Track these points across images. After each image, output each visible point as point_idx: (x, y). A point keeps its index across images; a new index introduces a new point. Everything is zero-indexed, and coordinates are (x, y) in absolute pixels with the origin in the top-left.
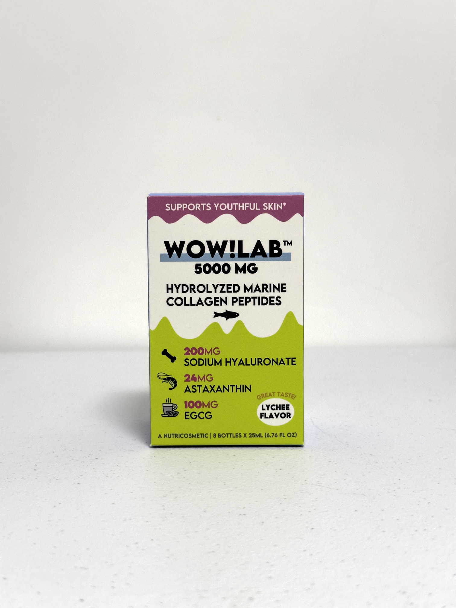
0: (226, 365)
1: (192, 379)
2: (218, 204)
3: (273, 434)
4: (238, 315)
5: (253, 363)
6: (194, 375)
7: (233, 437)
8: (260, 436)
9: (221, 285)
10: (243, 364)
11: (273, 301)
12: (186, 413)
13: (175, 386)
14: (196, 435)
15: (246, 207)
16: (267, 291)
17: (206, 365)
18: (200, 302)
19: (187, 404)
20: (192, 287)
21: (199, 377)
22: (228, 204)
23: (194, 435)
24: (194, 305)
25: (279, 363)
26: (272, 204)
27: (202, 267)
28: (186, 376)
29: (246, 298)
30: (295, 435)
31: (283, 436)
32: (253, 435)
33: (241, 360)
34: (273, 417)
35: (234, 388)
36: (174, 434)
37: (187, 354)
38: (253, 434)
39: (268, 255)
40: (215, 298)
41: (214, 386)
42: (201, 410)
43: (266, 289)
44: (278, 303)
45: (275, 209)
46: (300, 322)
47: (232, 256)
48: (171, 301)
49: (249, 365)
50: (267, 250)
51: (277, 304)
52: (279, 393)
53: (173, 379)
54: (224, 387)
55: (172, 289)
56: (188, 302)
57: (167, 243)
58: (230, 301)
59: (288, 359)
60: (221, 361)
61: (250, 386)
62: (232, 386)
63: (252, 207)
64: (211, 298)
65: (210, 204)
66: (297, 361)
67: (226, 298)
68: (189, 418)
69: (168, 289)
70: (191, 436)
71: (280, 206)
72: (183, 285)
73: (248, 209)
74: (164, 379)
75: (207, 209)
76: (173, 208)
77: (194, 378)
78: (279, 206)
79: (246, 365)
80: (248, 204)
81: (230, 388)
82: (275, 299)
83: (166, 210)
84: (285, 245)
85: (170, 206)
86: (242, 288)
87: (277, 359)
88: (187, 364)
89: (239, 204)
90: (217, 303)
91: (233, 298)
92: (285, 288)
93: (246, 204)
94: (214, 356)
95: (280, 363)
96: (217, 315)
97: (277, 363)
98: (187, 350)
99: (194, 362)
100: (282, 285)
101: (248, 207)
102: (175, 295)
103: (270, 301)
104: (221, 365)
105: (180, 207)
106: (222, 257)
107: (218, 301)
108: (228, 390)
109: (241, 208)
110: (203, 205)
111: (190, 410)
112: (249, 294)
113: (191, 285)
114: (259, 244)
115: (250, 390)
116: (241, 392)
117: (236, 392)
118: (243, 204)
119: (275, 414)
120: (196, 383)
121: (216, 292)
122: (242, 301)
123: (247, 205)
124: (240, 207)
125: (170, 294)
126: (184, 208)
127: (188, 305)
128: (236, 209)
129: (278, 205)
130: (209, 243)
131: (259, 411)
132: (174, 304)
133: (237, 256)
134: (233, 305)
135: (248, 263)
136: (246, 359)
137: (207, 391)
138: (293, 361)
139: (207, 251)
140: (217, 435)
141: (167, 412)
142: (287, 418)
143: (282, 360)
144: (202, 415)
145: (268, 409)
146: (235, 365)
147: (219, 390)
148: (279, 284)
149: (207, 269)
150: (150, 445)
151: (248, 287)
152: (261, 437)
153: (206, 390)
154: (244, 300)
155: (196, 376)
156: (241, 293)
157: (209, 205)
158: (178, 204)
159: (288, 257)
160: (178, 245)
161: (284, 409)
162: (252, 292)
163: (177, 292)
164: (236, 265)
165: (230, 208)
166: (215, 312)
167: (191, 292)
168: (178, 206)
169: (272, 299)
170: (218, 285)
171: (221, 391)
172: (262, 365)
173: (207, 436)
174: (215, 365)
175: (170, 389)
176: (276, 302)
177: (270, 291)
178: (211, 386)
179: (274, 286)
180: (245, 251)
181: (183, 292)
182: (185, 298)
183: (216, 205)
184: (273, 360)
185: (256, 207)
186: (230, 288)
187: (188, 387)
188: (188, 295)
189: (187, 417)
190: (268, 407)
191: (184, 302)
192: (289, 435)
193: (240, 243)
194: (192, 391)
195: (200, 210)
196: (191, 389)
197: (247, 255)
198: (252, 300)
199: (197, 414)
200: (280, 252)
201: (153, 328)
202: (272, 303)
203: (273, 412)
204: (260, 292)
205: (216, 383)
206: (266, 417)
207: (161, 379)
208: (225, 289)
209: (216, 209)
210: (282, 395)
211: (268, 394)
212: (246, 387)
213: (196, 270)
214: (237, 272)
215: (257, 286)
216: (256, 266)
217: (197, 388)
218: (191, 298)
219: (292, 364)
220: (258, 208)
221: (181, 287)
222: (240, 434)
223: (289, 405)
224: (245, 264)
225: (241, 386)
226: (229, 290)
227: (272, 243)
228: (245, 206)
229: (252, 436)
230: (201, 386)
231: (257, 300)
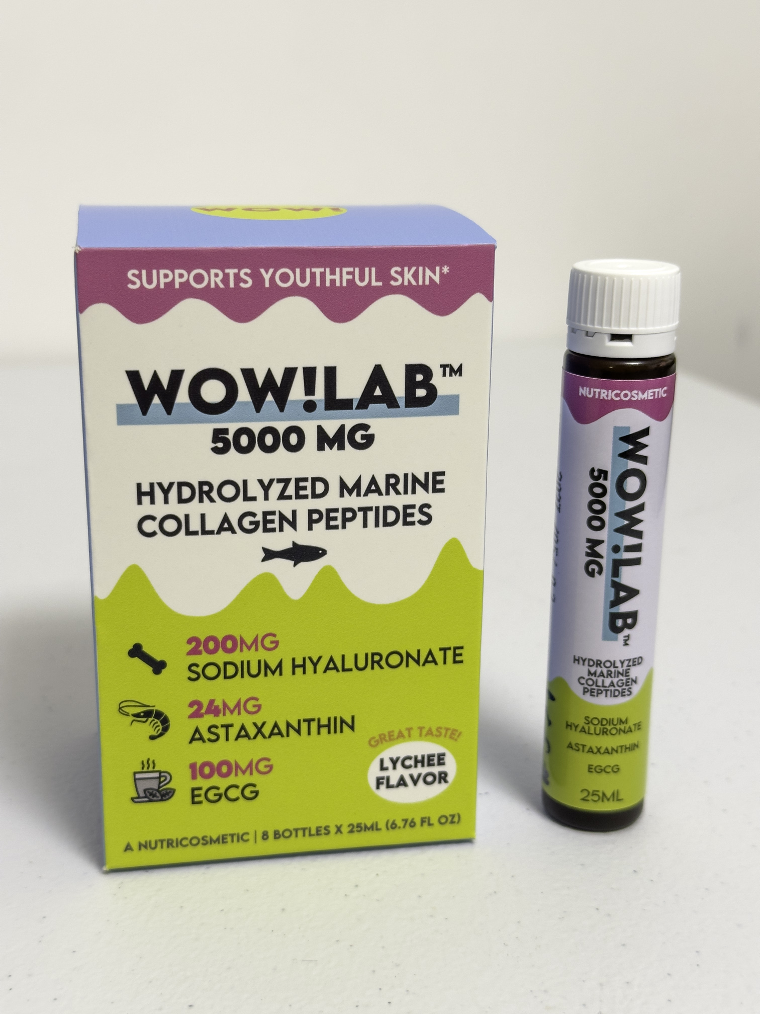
0: (294, 673)
1: (209, 711)
2: (271, 271)
3: (406, 821)
4: (324, 552)
5: (361, 664)
6: (212, 702)
7: (310, 835)
8: (374, 827)
9: (279, 481)
10: (336, 668)
11: (412, 515)
12: (193, 790)
13: (165, 729)
14: (218, 839)
15: (346, 277)
16: (398, 493)
17: (242, 676)
18: (226, 525)
19: (196, 770)
20: (206, 488)
21: (225, 705)
22: (298, 271)
23: (215, 838)
24: (211, 532)
25: (422, 661)
26: (414, 269)
27: (230, 437)
28: (191, 705)
29: (345, 510)
30: (456, 819)
31: (430, 824)
32: (360, 828)
33: (331, 660)
34: (405, 785)
35: (314, 725)
36: (164, 840)
37: (194, 652)
38: (359, 825)
39: (402, 403)
40: (265, 514)
41: (264, 724)
42: (231, 780)
43: (394, 486)
44: (425, 518)
45: (421, 283)
46: (475, 563)
47: (310, 406)
48: (149, 526)
49: (351, 670)
50: (399, 389)
51: (421, 522)
52: (421, 729)
53: (159, 715)
54: (289, 725)
55: (151, 494)
56: (195, 525)
57: (134, 377)
58: (302, 520)
59: (445, 650)
60: (280, 665)
61: (353, 718)
62: (309, 721)
63: (362, 279)
64: (253, 515)
65: (248, 271)
66: (466, 655)
67: (294, 513)
68: (200, 802)
69: (140, 494)
70: (207, 841)
71: (434, 273)
72: (181, 485)
73: (351, 282)
74: (137, 715)
75: (242, 285)
76: (150, 281)
77: (213, 710)
78: (432, 275)
79: (344, 670)
80: (351, 269)
81: (304, 726)
82: (416, 511)
83: (130, 286)
84: (444, 375)
85: (139, 277)
86: (334, 487)
87: (419, 651)
88: (194, 676)
89: (328, 270)
90: (269, 526)
91: (311, 512)
92: (441, 482)
93: (345, 270)
94: (262, 655)
95: (426, 661)
96: (269, 555)
97: (418, 662)
98: (194, 644)
99: (211, 671)
100: (435, 474)
101: (350, 277)
102: (159, 509)
103: (405, 516)
104: (281, 674)
105: (169, 280)
106: (282, 409)
107: (272, 521)
108: (298, 731)
109: (333, 282)
110: (231, 272)
111: (204, 784)
112: (353, 501)
113: (201, 484)
114: (378, 376)
115: (352, 728)
116: (329, 732)
117: (319, 733)
118: (338, 270)
119: (411, 776)
120: (220, 720)
121: (266, 498)
122: (335, 519)
123: (348, 273)
124: (328, 277)
125: (147, 508)
126: (178, 281)
127: (195, 533)
128: (318, 284)
129: (428, 273)
130: (249, 374)
131: (374, 772)
132: (158, 531)
133: (321, 406)
134: (310, 528)
135: (349, 424)
136: (343, 657)
137: (247, 736)
138: (456, 654)
139: (244, 394)
140: (271, 835)
141: (145, 791)
142: (440, 782)
143: (430, 653)
144: (233, 793)
145: (394, 768)
146: (315, 672)
147: (276, 731)
148: (427, 474)
149: (244, 441)
150: (106, 868)
151: (350, 484)
152: (378, 829)
153: (243, 733)
154: (339, 515)
155: (218, 703)
156: (333, 500)
157: (246, 274)
158: (162, 272)
159: (452, 406)
160: (165, 381)
161: (433, 765)
162: (359, 495)
163: (166, 501)
164: (320, 429)
165: (303, 280)
166: (265, 550)
167: (201, 501)
168: (162, 277)
169: (409, 511)
170: (271, 481)
171: (280, 733)
172: (381, 667)
173: (245, 837)
174: (266, 675)
175: (152, 738)
176: (418, 516)
177: (406, 492)
178: (255, 724)
179: (415, 480)
180: (341, 394)
181: (181, 500)
182: (187, 517)
183: (267, 272)
184: (408, 655)
185: (371, 277)
186: (305, 488)
187: (197, 730)
188: (194, 509)
189: (196, 799)
190: (394, 762)
191: (183, 526)
192: (443, 820)
193: (331, 373)
194: (210, 740)
195: (221, 286)
196: (206, 735)
197: (346, 404)
198: (360, 515)
199: (222, 791)
200: (432, 393)
201: (102, 593)
202: (409, 519)
203: (406, 773)
204: (380, 494)
205: (268, 717)
206: (389, 786)
207: (127, 714)
208: (291, 491)
209: (267, 285)
210: (430, 732)
211: (396, 734)
212: (342, 721)
213: (213, 445)
214: (321, 448)
215: (373, 481)
216: (370, 432)
217: (221, 732)
218: (203, 516)
219: (455, 662)
220: (377, 280)
221: (175, 488)
222: (326, 828)
223: (444, 755)
224: (342, 427)
225: (329, 719)
226: (302, 493)
227: (411, 370)
228: (342, 276)
229: (355, 829)
230: (232, 725)
231: (371, 515)
